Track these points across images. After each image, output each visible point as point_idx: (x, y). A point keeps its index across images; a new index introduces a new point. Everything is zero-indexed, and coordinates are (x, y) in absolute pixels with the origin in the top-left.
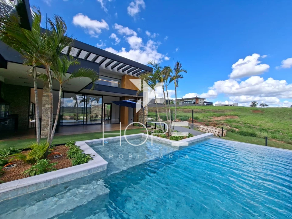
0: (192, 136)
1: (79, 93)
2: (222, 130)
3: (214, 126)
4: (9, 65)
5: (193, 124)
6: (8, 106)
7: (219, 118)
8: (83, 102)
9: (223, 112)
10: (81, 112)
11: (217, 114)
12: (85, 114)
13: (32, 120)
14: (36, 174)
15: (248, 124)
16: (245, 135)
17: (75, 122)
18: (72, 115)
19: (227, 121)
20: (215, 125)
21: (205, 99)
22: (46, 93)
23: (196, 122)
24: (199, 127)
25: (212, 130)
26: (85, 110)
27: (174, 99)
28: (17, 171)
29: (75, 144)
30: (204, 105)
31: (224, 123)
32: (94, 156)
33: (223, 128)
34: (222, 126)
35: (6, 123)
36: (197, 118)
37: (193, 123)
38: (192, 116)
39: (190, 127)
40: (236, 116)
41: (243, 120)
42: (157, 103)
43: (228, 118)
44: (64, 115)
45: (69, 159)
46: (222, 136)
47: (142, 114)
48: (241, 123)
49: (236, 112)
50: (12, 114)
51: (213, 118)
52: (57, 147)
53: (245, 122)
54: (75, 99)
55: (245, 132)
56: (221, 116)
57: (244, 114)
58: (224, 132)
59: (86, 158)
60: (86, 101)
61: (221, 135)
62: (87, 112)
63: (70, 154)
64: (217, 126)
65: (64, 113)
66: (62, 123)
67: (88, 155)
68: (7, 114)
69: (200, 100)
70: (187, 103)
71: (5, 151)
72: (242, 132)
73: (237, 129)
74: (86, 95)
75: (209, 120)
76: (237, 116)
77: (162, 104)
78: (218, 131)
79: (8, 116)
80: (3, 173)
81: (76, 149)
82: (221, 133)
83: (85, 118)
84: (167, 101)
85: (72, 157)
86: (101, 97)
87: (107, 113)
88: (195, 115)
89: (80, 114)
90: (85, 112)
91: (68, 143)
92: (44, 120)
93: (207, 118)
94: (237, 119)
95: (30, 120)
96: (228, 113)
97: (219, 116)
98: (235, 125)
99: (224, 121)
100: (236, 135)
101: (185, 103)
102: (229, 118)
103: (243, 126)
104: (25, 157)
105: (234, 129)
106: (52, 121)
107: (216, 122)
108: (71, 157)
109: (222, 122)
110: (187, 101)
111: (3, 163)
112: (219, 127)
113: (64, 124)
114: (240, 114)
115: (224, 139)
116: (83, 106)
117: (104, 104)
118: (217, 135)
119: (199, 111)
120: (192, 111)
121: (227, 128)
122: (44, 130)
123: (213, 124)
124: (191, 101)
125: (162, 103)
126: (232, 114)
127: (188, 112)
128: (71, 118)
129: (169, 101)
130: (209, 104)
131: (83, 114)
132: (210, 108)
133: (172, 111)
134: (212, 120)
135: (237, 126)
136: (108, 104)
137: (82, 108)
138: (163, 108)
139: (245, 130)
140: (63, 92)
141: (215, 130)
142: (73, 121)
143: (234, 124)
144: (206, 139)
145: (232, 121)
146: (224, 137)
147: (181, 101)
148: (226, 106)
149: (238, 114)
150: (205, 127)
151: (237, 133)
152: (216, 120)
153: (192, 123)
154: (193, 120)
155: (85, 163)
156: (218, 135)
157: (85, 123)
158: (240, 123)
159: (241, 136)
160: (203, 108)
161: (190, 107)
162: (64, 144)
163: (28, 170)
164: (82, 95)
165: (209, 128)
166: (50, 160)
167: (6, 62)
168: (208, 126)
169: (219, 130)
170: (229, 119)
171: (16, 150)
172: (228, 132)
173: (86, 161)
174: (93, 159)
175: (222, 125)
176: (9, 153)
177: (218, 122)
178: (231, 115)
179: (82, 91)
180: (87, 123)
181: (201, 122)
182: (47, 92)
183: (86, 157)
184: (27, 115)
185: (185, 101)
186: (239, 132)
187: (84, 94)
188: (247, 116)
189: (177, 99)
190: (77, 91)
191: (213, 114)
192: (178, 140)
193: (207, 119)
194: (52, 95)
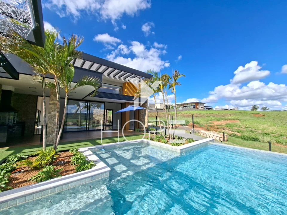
0: (193, 142)
1: (82, 100)
2: (224, 135)
3: (215, 131)
4: (21, 75)
5: (194, 129)
6: (16, 114)
7: (220, 122)
8: (86, 109)
9: (223, 116)
10: (84, 118)
11: (217, 118)
12: (88, 121)
13: (37, 126)
14: (43, 181)
15: (250, 129)
16: (248, 140)
17: (78, 128)
18: (75, 121)
19: (228, 126)
20: (216, 129)
21: (205, 104)
22: (52, 101)
23: (196, 127)
24: (200, 132)
25: (213, 134)
26: (88, 116)
27: (174, 104)
28: (24, 178)
29: (79, 150)
30: (203, 110)
31: (226, 128)
32: (97, 162)
33: (224, 133)
34: (223, 131)
35: (14, 130)
36: (197, 123)
37: (193, 128)
38: (192, 121)
39: (190, 132)
40: (237, 120)
41: (244, 124)
42: (157, 108)
43: (228, 122)
44: (68, 121)
45: (73, 165)
47: (143, 119)
48: (242, 127)
49: (236, 116)
50: (20, 121)
51: (213, 122)
52: (61, 153)
53: (247, 127)
54: (79, 105)
55: (247, 137)
56: (221, 120)
57: (245, 118)
58: (225, 136)
59: (89, 164)
60: (88, 107)
61: (223, 140)
62: (90, 118)
63: (73, 160)
64: (218, 130)
65: (68, 119)
66: (66, 129)
67: (91, 161)
68: (16, 121)
69: (199, 104)
70: (186, 107)
71: (13, 158)
72: (244, 136)
73: (238, 134)
74: (89, 102)
75: (209, 124)
76: (238, 120)
77: (162, 109)
78: (219, 136)
79: (17, 123)
80: (11, 179)
81: (79, 155)
82: (223, 138)
83: (88, 123)
84: (166, 106)
86: (104, 103)
87: (109, 119)
88: (195, 120)
89: (83, 120)
90: (88, 118)
91: (72, 150)
92: (50, 127)
93: (207, 123)
94: (238, 123)
95: (36, 127)
96: (228, 117)
97: (220, 121)
98: (237, 129)
99: (225, 125)
100: (238, 140)
101: (184, 107)
102: (230, 122)
103: (245, 130)
104: (32, 163)
105: (236, 133)
106: (58, 128)
107: (217, 127)
108: (75, 163)
109: (223, 126)
110: (187, 106)
111: (11, 170)
112: (220, 132)
113: (67, 130)
114: (241, 118)
115: (226, 144)
117: (105, 110)
118: (218, 140)
119: (198, 115)
120: (192, 116)
121: (228, 132)
122: (49, 137)
123: (213, 129)
124: (191, 106)
126: (233, 118)
127: (188, 116)
128: (74, 124)
129: (169, 106)
130: (209, 109)
131: (86, 120)
132: (210, 112)
133: (172, 116)
134: (212, 124)
135: (239, 131)
136: (110, 110)
137: (85, 114)
138: (163, 113)
139: (247, 134)
140: (69, 99)
141: (216, 135)
142: (76, 127)
143: (235, 128)
144: (206, 143)
145: (233, 125)
146: (226, 142)
147: (181, 106)
148: (227, 110)
149: (239, 119)
150: (206, 132)
151: (239, 137)
152: (217, 124)
153: (192, 128)
154: (193, 125)
155: (89, 169)
156: (219, 140)
157: (87, 129)
158: (241, 128)
159: (243, 141)
160: (203, 112)
161: (190, 112)
162: (68, 151)
163: (35, 176)
164: (85, 102)
165: (209, 133)
166: (55, 166)
167: (19, 73)
168: (208, 130)
169: (220, 135)
170: (230, 123)
171: (23, 156)
172: (230, 137)
173: (89, 167)
174: (96, 165)
175: (223, 129)
176: (16, 159)
177: (218, 127)
178: (232, 119)
179: (85, 99)
180: (90, 129)
181: (202, 127)
182: (54, 100)
183: (90, 163)
184: (34, 122)
185: (184, 106)
186: (241, 137)
187: (87, 101)
188: (248, 120)
189: (177, 104)
190: (81, 98)
191: (213, 118)
192: (179, 146)
193: (207, 124)
194: (59, 103)
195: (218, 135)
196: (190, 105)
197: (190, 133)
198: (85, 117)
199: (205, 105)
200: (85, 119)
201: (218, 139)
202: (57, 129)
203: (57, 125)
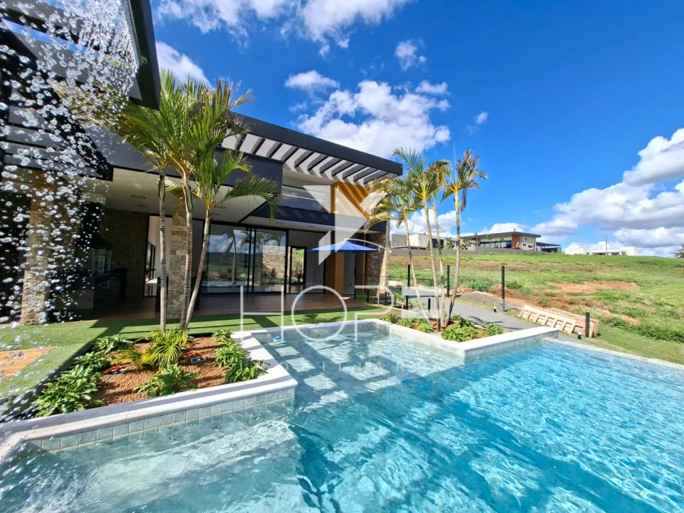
0: (500, 333)
1: (239, 225)
2: (587, 321)
3: (563, 308)
4: (116, 171)
5: (504, 302)
6: (110, 252)
7: (578, 286)
8: (248, 244)
9: (590, 271)
10: (243, 264)
11: (571, 276)
12: (251, 269)
13: (150, 279)
14: (161, 394)
15: (670, 307)
16: (659, 338)
17: (230, 287)
18: (224, 269)
19: (602, 297)
20: (567, 304)
21: (539, 236)
22: (178, 227)
23: (511, 296)
24: (519, 308)
25: (557, 317)
26: (252, 260)
27: (455, 237)
28: (126, 384)
29: (232, 336)
30: (533, 253)
31: (594, 302)
32: (269, 364)
33: (588, 315)
34: (587, 309)
35: (106, 285)
36: (515, 286)
37: (503, 298)
38: (500, 280)
39: (495, 308)
40: (630, 282)
41: (652, 294)
42: (412, 245)
43: (604, 286)
44: (209, 269)
45: (220, 366)
46: (587, 335)
47: (376, 272)
48: (646, 302)
49: (629, 272)
50: (117, 267)
51: (559, 285)
52: (196, 340)
53: (659, 302)
54: (232, 235)
55: (657, 329)
56: (583, 281)
57: (657, 278)
58: (592, 324)
59: (253, 369)
60: (253, 240)
61: (584, 333)
62: (256, 264)
63: (221, 357)
64: (572, 308)
65: (210, 265)
66: (206, 287)
67: (256, 361)
68: (109, 267)
69: (524, 238)
70: (487, 245)
71: (105, 342)
72: (649, 327)
73: (632, 319)
74: (253, 229)
75: (549, 291)
76: (633, 284)
77: (424, 249)
78: (573, 322)
79: (111, 271)
80: (103, 386)
81: (232, 347)
82: (584, 329)
83: (251, 277)
84: (434, 241)
85: (225, 363)
86: (285, 232)
87: (297, 269)
88: (510, 278)
89: (241, 269)
90: (252, 264)
91: (217, 333)
92: (174, 282)
93: (542, 286)
94: (635, 290)
95: (147, 280)
96: (605, 274)
97: (580, 282)
98: (627, 308)
99: (593, 294)
100: (628, 335)
101: (482, 245)
102: (609, 287)
103: (653, 310)
104: (139, 355)
105: (624, 318)
106: (189, 286)
107: (568, 298)
108: (223, 364)
109: (588, 298)
110: (489, 241)
111: (103, 366)
112: (578, 312)
113: (209, 291)
114: (643, 278)
115: (592, 343)
116: (247, 252)
117: (289, 248)
118: (570, 332)
119: (520, 266)
120: (500, 267)
121: (600, 314)
122: (172, 304)
123: (558, 303)
124: (501, 242)
125: (425, 245)
126: (618, 276)
127: (492, 268)
128: (223, 277)
129: (442, 241)
130: (549, 250)
131: (247, 269)
132: (553, 260)
133: (449, 266)
134: (556, 291)
135: (633, 312)
136: (299, 248)
137: (246, 255)
138: (426, 259)
139: (657, 322)
140: (212, 222)
141: (566, 320)
142: (228, 284)
143: (623, 304)
144: (536, 338)
145: (616, 296)
146: (592, 340)
147: (474, 242)
148: (601, 254)
149: (636, 279)
150: (539, 311)
151: (633, 329)
152: (571, 291)
153: (500, 298)
154: (503, 291)
155: (251, 378)
156: (573, 332)
157: (250, 290)
158: (643, 303)
159: (644, 339)
160: (533, 259)
161: (497, 256)
162: (209, 335)
163: (146, 384)
164: (245, 228)
165: (547, 313)
166: (184, 367)
167: (112, 167)
168: (545, 306)
169: (576, 319)
170: (608, 290)
171: (124, 341)
172: (607, 327)
173: (252, 375)
174: (267, 371)
175: (587, 305)
176: (111, 346)
177: (573, 298)
178: (615, 280)
179: (244, 222)
180: (255, 291)
181: (527, 296)
182: (180, 224)
183: (253, 365)
184: (143, 270)
185: (482, 241)
186: (639, 329)
187: (249, 227)
188: (664, 284)
189: (462, 235)
190: (237, 220)
191: (560, 275)
192: (461, 341)
193: (543, 289)
194: (191, 233)
195: (570, 321)
196: (498, 240)
197: (495, 310)
198: (245, 262)
199: (538, 240)
200: (245, 267)
201: (569, 330)
202: (187, 288)
203: (188, 279)
